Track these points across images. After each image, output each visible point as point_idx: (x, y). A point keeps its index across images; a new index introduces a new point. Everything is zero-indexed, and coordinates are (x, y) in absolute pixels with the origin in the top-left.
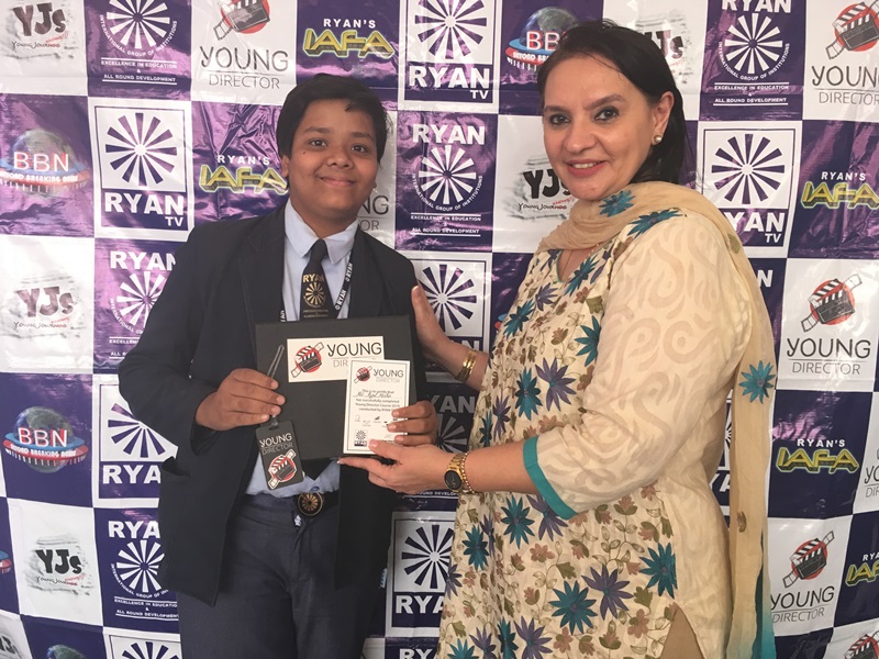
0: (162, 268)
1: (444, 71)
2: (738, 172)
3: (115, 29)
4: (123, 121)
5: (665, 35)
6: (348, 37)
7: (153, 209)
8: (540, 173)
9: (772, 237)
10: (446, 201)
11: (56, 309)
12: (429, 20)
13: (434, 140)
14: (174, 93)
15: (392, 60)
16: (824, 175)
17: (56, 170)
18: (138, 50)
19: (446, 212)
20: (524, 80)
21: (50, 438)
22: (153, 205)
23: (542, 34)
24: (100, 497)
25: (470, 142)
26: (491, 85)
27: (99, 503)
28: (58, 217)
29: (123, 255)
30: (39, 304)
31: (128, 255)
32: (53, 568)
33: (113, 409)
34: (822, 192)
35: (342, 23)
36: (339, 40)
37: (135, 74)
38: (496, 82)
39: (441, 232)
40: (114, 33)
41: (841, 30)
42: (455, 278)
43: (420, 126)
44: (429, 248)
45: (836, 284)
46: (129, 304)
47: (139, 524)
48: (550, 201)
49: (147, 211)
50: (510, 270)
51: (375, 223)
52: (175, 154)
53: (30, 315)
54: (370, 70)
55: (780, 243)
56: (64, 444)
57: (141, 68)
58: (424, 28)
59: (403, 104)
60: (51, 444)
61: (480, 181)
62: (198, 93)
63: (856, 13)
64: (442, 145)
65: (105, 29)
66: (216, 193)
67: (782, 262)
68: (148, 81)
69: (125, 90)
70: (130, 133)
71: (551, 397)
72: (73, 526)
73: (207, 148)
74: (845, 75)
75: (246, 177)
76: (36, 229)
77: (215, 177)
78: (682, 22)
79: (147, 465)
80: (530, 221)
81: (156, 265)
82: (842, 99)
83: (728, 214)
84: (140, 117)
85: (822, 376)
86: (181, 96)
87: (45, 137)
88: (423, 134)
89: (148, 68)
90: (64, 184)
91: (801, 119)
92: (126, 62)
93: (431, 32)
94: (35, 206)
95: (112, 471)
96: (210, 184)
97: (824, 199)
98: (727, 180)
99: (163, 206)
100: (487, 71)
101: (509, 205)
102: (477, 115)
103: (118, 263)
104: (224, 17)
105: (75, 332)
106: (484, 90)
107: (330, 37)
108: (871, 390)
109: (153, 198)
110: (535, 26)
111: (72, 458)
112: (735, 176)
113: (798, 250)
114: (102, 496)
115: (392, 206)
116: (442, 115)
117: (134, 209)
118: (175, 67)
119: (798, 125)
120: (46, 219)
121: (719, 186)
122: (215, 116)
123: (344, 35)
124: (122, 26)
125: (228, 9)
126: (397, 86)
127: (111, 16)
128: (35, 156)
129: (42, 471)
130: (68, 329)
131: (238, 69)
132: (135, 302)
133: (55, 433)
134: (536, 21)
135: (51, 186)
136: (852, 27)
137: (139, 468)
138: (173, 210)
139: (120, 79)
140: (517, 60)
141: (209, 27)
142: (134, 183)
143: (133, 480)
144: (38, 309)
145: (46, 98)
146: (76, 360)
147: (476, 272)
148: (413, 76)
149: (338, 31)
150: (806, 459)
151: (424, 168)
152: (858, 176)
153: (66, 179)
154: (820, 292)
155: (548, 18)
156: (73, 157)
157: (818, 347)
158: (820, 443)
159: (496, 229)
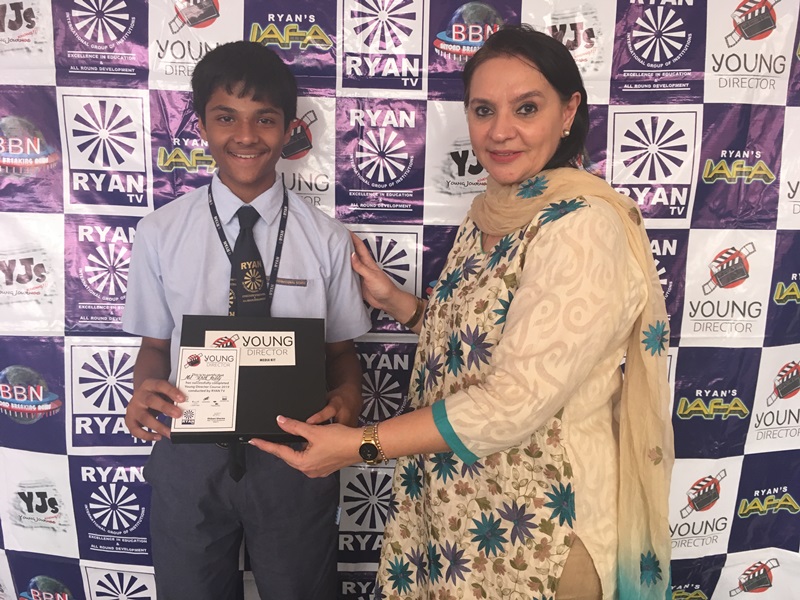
0: (125, 240)
1: (377, 61)
2: (644, 151)
3: (79, 26)
4: (88, 108)
5: (578, 26)
6: (291, 31)
7: (116, 187)
8: (465, 153)
9: (676, 211)
10: (381, 178)
11: (30, 278)
12: (364, 15)
13: (369, 124)
14: (133, 83)
15: (330, 51)
16: (724, 153)
17: (28, 153)
18: (101, 44)
19: (381, 189)
20: (450, 70)
21: (27, 394)
22: (116, 184)
23: (466, 27)
24: (74, 445)
25: (402, 125)
26: (420, 73)
27: (72, 450)
28: (32, 195)
29: (90, 229)
30: (15, 275)
31: (94, 229)
32: (34, 508)
33: (83, 368)
34: (721, 168)
35: (284, 18)
36: (282, 32)
37: (98, 66)
38: (425, 70)
39: (377, 207)
40: (79, 28)
41: (739, 21)
42: (390, 248)
43: (357, 111)
44: (368, 221)
45: (733, 252)
46: (96, 273)
47: (109, 469)
48: (475, 178)
49: (111, 189)
50: (439, 240)
51: (317, 199)
52: (135, 137)
53: (8, 283)
54: (309, 61)
55: (684, 216)
56: (41, 399)
57: (103, 60)
58: (359, 21)
59: (341, 91)
60: (28, 399)
61: (412, 160)
62: (155, 82)
63: (752, 5)
64: (376, 129)
65: (70, 25)
66: (173, 173)
67: (686, 232)
68: (111, 71)
69: (89, 80)
70: (94, 118)
71: (471, 357)
72: (50, 471)
73: (164, 132)
74: (742, 62)
75: (199, 158)
76: (11, 206)
77: (171, 158)
78: (594, 15)
79: (114, 418)
80: (457, 197)
81: (120, 238)
82: (739, 84)
83: (636, 190)
84: (103, 104)
85: (719, 334)
86: (140, 85)
87: (18, 123)
88: (359, 119)
89: (110, 60)
90: (36, 166)
91: (702, 102)
92: (89, 55)
93: (365, 26)
94: (10, 186)
95: (84, 422)
96: (167, 164)
97: (723, 175)
98: (635, 159)
99: (125, 185)
100: (416, 61)
101: (438, 182)
102: (409, 101)
103: (85, 237)
104: (178, 13)
105: (49, 298)
106: (414, 78)
107: (274, 31)
108: (761, 346)
109: (115, 177)
110: (460, 20)
111: (48, 411)
112: (641, 156)
113: (700, 222)
114: (75, 444)
115: (332, 184)
116: (376, 102)
117: (99, 188)
118: (134, 58)
119: (699, 108)
120: (20, 198)
121: (627, 163)
122: (171, 103)
123: (287, 28)
124: (85, 22)
125: (182, 6)
126: (335, 75)
127: (76, 13)
128: (10, 140)
129: (22, 422)
130: (41, 296)
131: (191, 60)
132: (102, 272)
133: (32, 389)
134: (461, 15)
135: (24, 167)
136: (749, 17)
137: (107, 420)
138: (134, 189)
139: (85, 70)
140: (444, 51)
141: (164, 23)
142: (99, 164)
143: (102, 431)
144: (15, 278)
145: (19, 87)
146: (50, 324)
147: (410, 243)
148: (349, 66)
149: (281, 25)
150: (703, 407)
151: (361, 149)
152: (755, 154)
153: (37, 161)
154: (719, 259)
155: (471, 12)
156: (44, 142)
157: (715, 308)
158: (716, 393)
159: (427, 203)
